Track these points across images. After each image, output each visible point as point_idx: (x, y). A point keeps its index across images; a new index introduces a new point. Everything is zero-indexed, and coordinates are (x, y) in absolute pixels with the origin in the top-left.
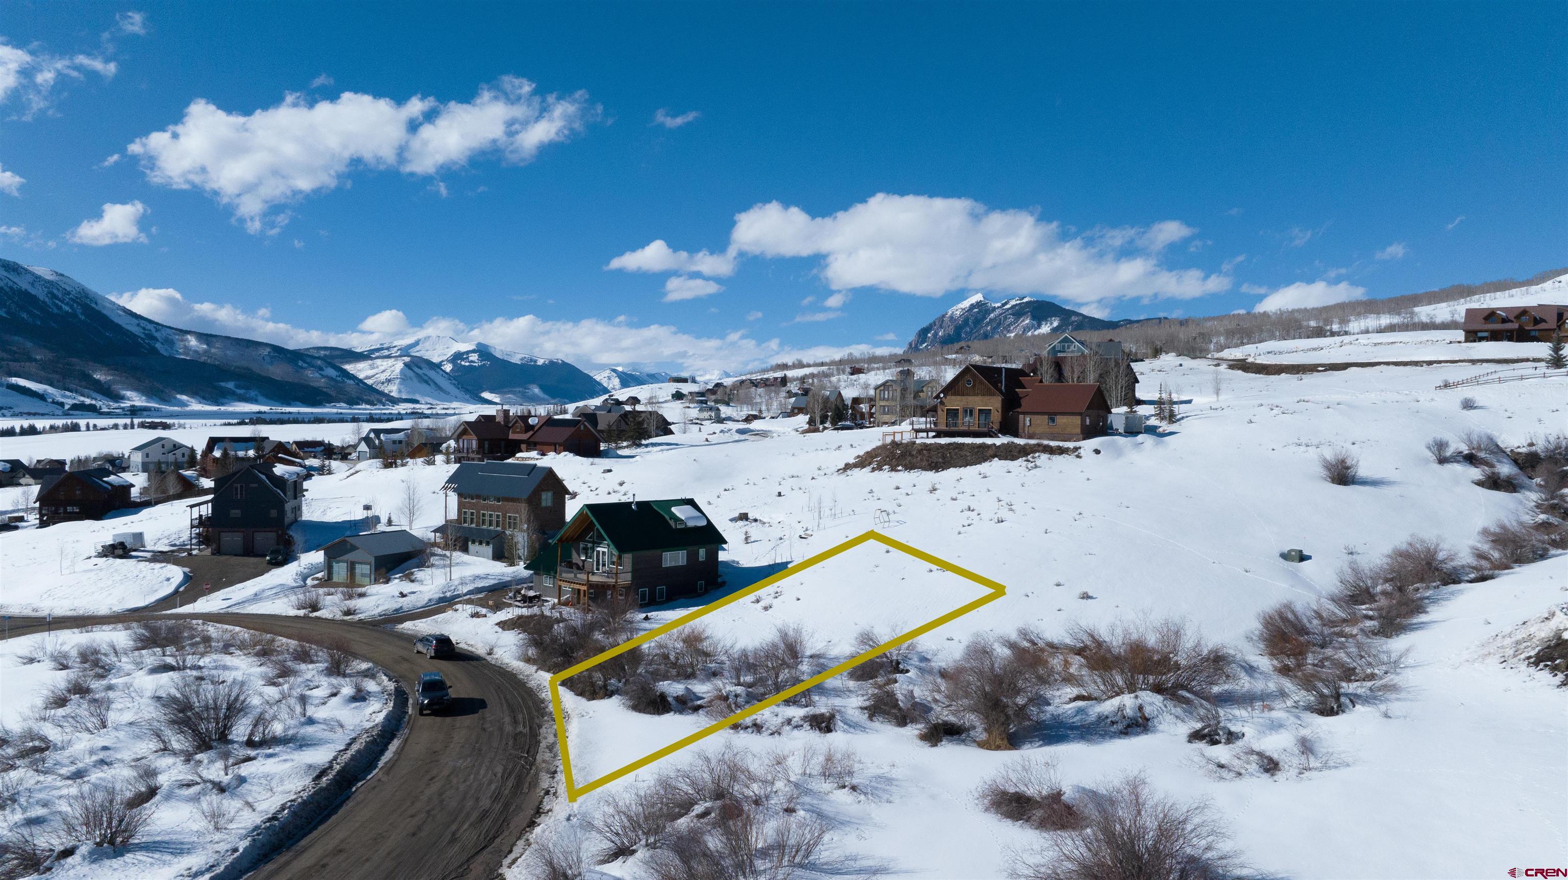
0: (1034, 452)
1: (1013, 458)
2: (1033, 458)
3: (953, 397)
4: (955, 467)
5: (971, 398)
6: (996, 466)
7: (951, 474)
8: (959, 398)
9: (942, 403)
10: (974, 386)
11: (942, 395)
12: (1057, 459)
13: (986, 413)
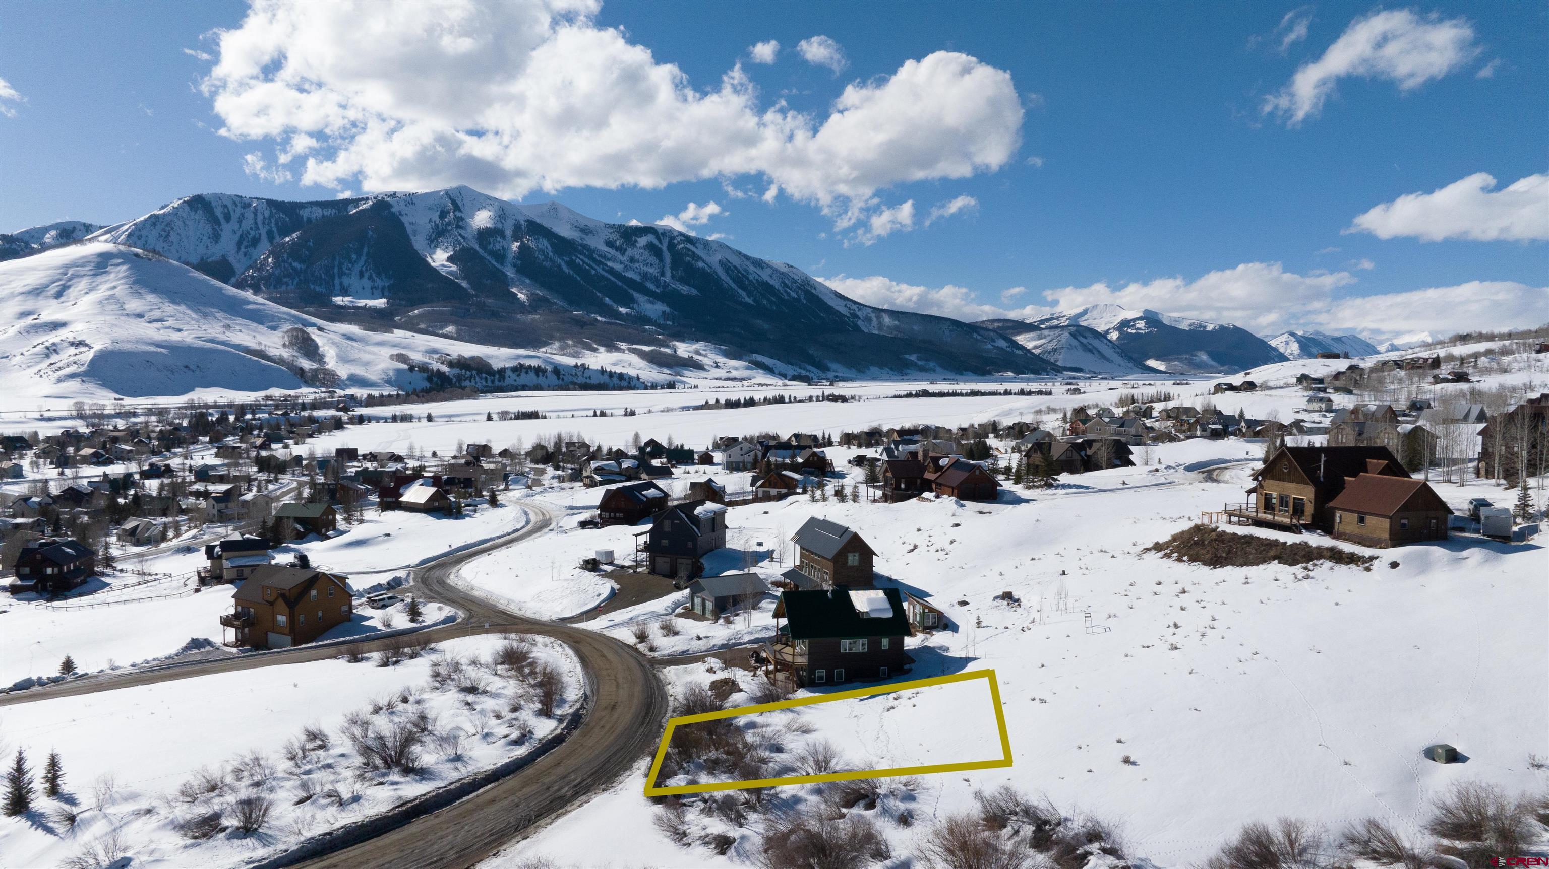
0: (1318, 558)
1: (1292, 563)
2: (1315, 565)
3: (1271, 481)
5: (1286, 485)
6: (1268, 571)
8: (1276, 482)
9: (1261, 487)
10: (1290, 471)
11: (1260, 478)
12: (1342, 569)
13: (1299, 504)
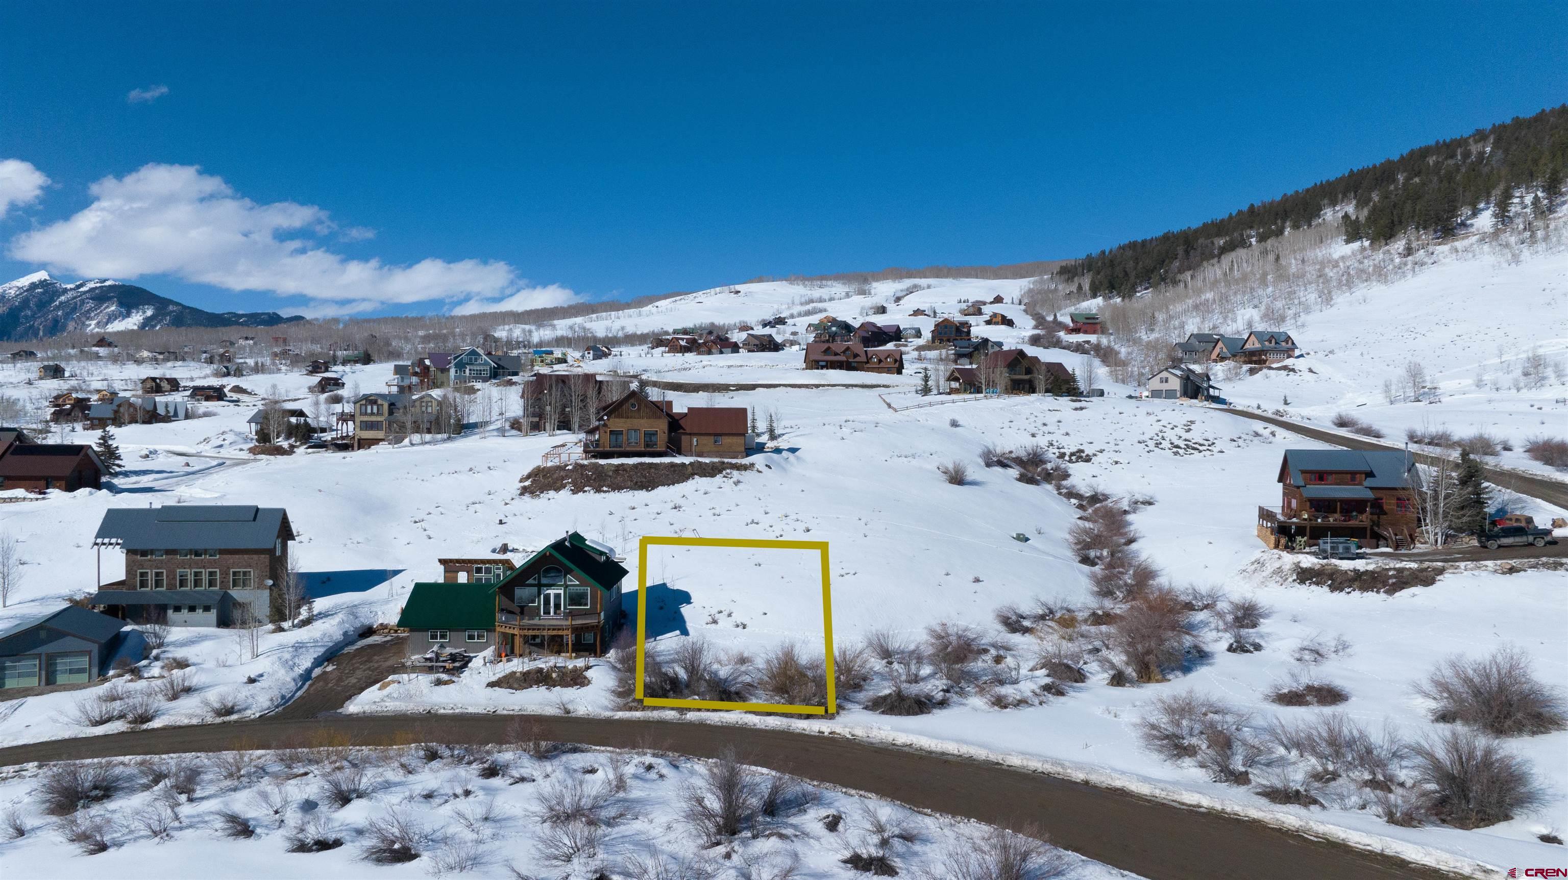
0: (724, 469)
1: (713, 476)
2: (728, 474)
3: (617, 420)
4: (663, 485)
5: (635, 421)
6: (699, 482)
7: (662, 492)
8: (623, 420)
9: (605, 425)
10: (639, 409)
11: (605, 418)
12: (746, 474)
13: (650, 435)
